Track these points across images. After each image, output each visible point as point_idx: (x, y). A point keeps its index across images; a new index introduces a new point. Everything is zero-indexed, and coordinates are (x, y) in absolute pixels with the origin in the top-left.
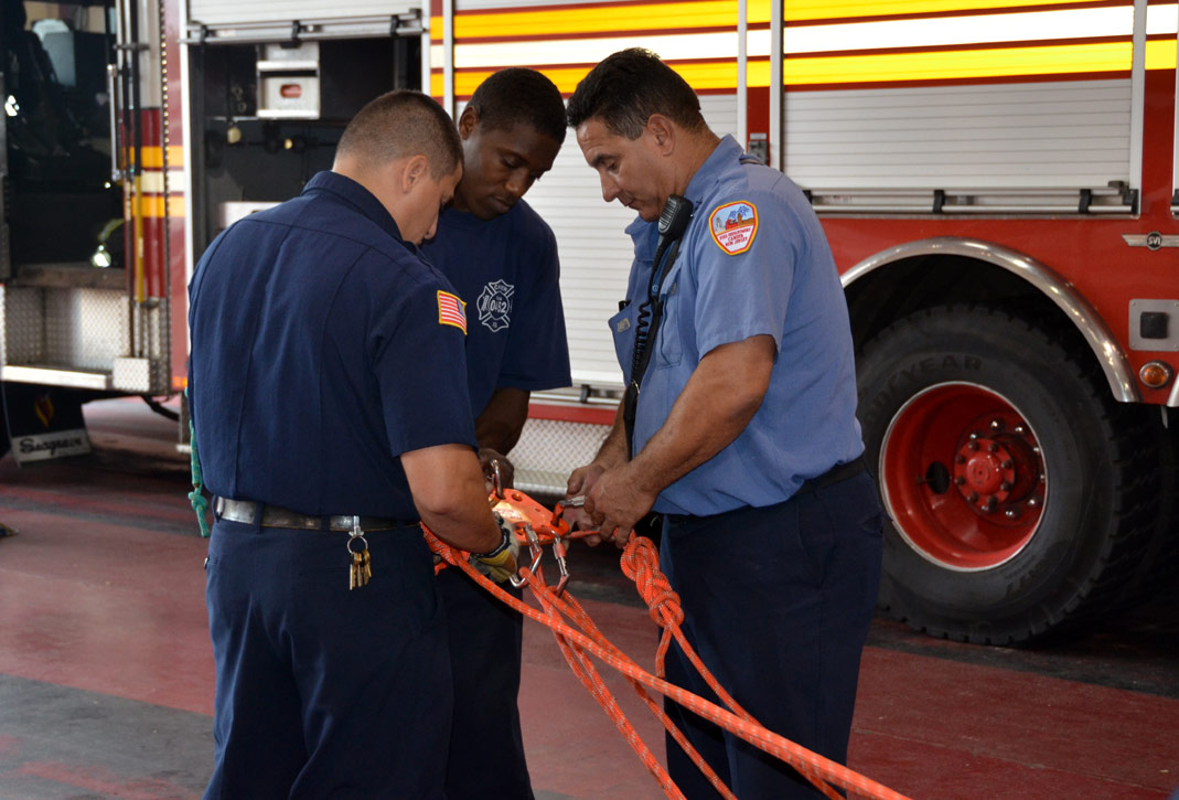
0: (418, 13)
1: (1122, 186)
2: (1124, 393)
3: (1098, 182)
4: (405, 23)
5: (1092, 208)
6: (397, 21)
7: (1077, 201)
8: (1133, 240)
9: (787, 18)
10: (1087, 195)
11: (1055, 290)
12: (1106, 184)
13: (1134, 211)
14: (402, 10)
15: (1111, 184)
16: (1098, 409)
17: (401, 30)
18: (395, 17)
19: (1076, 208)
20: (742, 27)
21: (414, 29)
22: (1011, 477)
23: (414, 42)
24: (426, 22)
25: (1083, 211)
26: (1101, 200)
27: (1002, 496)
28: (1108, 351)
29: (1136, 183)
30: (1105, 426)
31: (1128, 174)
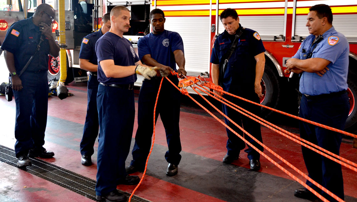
0: (150, 0)
1: (282, 36)
2: (281, 75)
3: (277, 35)
4: (147, 2)
5: (276, 40)
7: (274, 38)
9: (219, 2)
10: (276, 37)
11: (269, 55)
13: (284, 41)
15: (280, 35)
16: (276, 78)
17: (146, 4)
18: (145, 1)
19: (273, 40)
20: (211, 4)
21: (149, 3)
23: (149, 6)
24: (151, 2)
25: (275, 40)
26: (278, 38)
28: (278, 67)
29: (285, 35)
30: (277, 81)
31: (283, 33)
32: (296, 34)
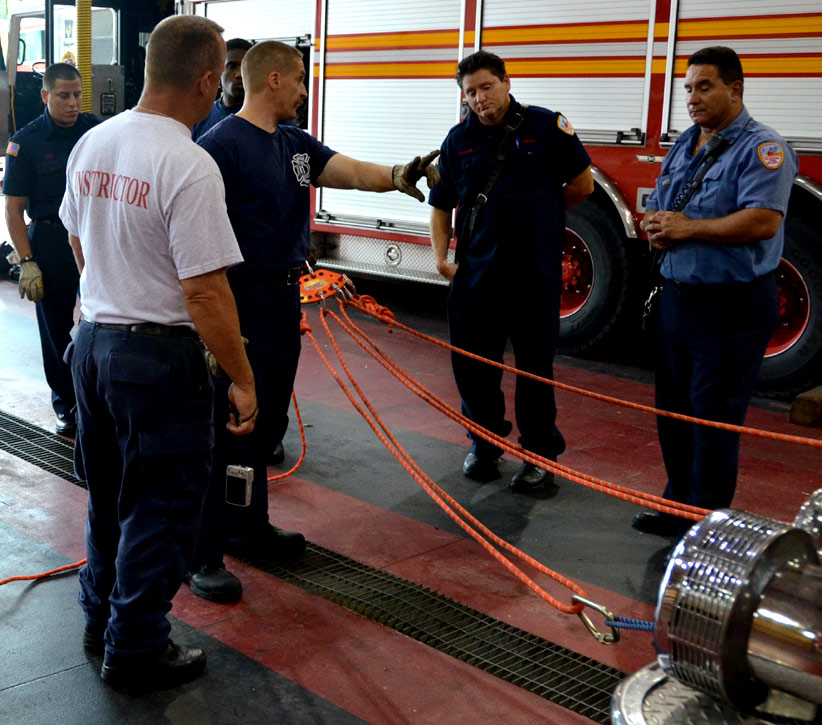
0: (309, 36)
1: (637, 131)
2: (631, 233)
3: (626, 128)
4: (303, 41)
5: (623, 141)
6: (299, 40)
7: (616, 137)
8: (642, 158)
10: (621, 135)
11: (606, 185)
12: (629, 129)
13: (642, 144)
14: (302, 35)
15: (633, 130)
16: (619, 242)
17: (301, 45)
18: (298, 38)
19: (615, 141)
20: (461, 45)
21: (307, 44)
22: (579, 274)
23: (306, 51)
24: (313, 41)
25: (618, 142)
26: (627, 137)
27: (574, 283)
28: (627, 216)
29: (644, 130)
30: (623, 249)
31: (640, 125)
32: (672, 128)
